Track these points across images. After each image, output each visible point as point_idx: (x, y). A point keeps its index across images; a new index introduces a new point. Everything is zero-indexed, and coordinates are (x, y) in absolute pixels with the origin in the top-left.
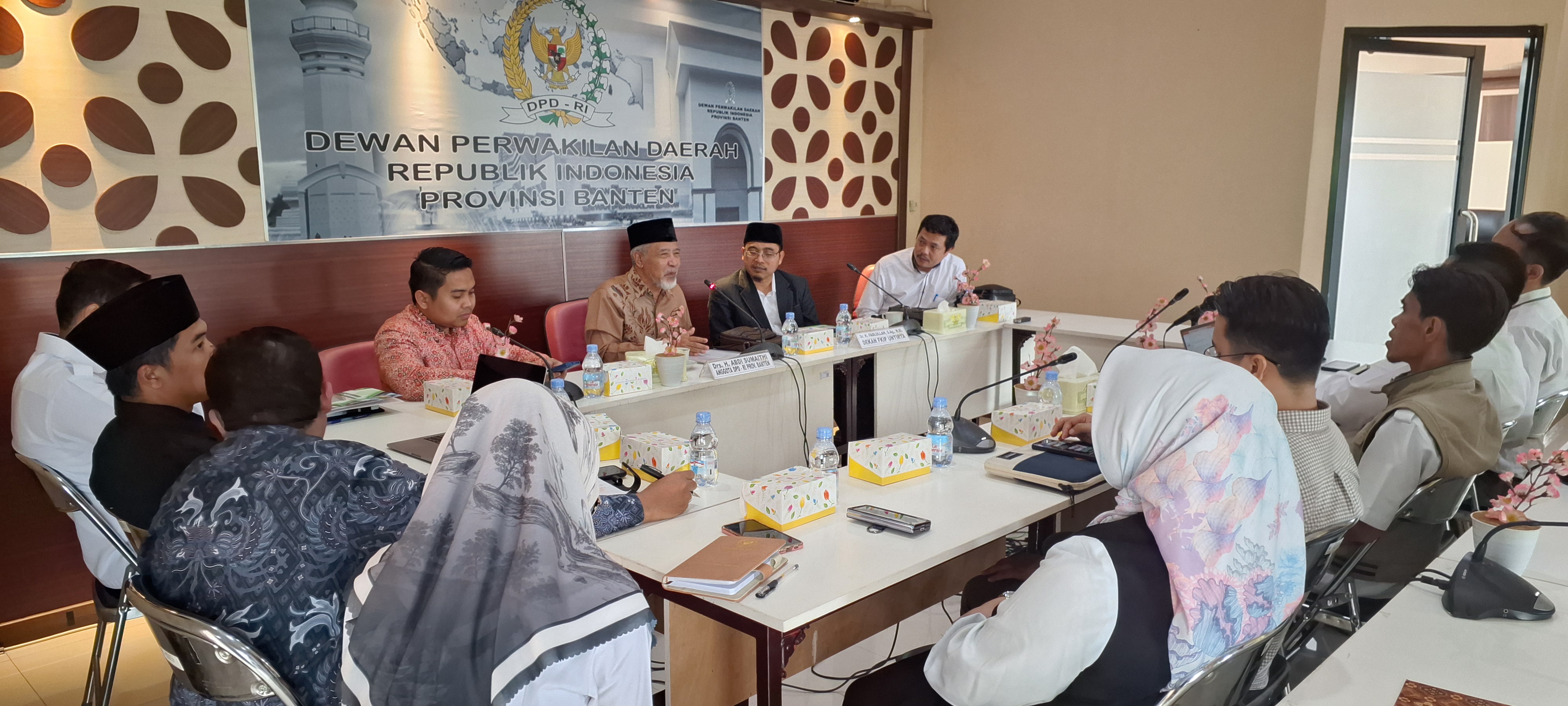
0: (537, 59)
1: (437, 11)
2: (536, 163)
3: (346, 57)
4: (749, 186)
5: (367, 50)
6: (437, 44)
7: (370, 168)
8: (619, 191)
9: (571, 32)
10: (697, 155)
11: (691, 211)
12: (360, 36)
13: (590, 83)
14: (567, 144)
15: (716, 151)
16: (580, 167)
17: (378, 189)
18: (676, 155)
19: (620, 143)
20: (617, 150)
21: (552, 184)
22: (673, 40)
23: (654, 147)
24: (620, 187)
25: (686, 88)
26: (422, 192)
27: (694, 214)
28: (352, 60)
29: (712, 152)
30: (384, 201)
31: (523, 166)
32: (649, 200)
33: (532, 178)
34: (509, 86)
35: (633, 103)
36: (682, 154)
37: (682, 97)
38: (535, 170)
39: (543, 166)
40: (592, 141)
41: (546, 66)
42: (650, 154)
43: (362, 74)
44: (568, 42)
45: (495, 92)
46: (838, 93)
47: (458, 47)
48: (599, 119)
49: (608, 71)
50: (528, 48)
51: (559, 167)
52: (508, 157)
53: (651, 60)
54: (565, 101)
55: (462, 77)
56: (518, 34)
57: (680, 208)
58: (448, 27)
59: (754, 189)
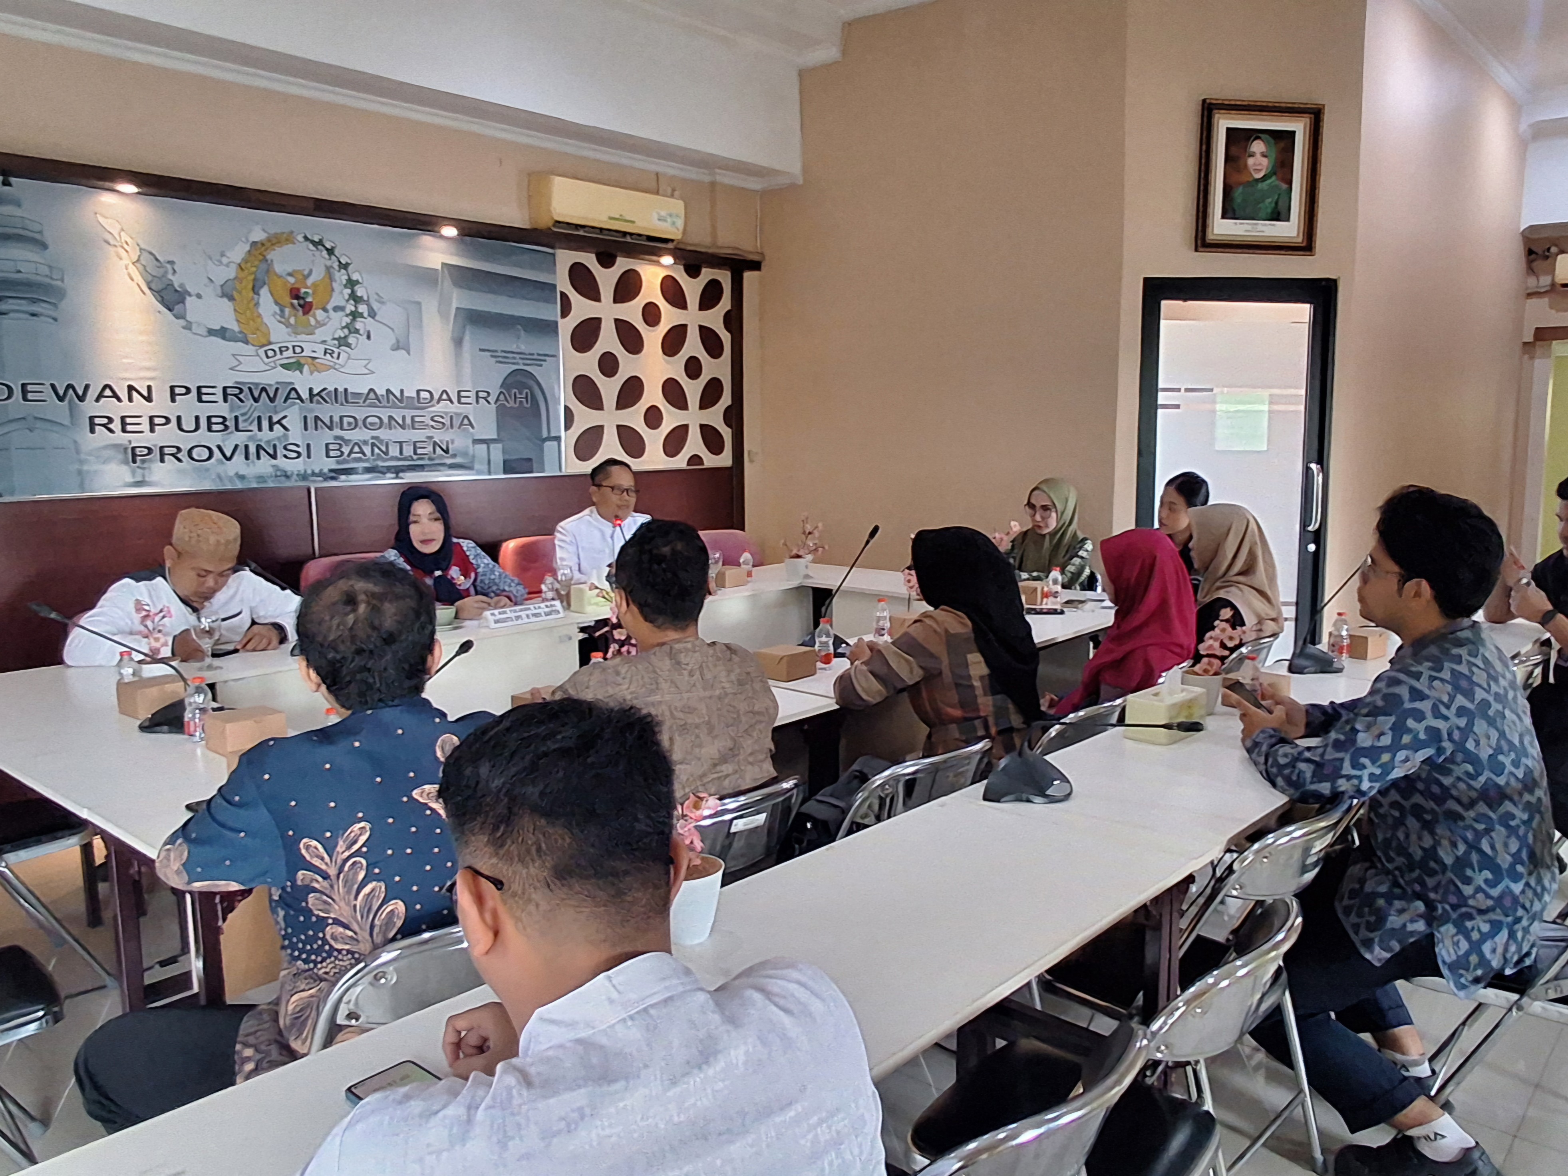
0: (277, 303)
1: (151, 253)
2: (276, 413)
3: (34, 301)
4: (545, 434)
5: (61, 294)
6: (150, 289)
7: (66, 422)
8: (381, 441)
9: (318, 275)
10: (477, 402)
11: (472, 462)
12: (52, 278)
13: (343, 328)
14: (315, 392)
15: (502, 397)
16: (331, 417)
17: (75, 442)
18: (452, 402)
19: (381, 391)
20: (377, 399)
21: (296, 435)
22: (448, 283)
23: (424, 395)
24: (382, 437)
25: (464, 333)
26: (133, 445)
27: (477, 466)
28: (44, 305)
29: (497, 400)
30: (83, 456)
31: (259, 418)
32: (419, 451)
33: (271, 429)
34: (241, 332)
35: (397, 347)
36: (459, 402)
37: (458, 342)
38: (275, 419)
39: (285, 417)
40: (346, 390)
41: (287, 311)
42: (419, 402)
43: (55, 319)
44: (315, 285)
45: (224, 338)
46: (653, 338)
47: (176, 291)
48: (356, 366)
49: (366, 315)
50: (264, 292)
51: (305, 418)
52: (240, 407)
53: (419, 303)
54: (311, 347)
55: (182, 322)
56: (252, 277)
57: (458, 460)
58: (162, 270)
59: (550, 439)
